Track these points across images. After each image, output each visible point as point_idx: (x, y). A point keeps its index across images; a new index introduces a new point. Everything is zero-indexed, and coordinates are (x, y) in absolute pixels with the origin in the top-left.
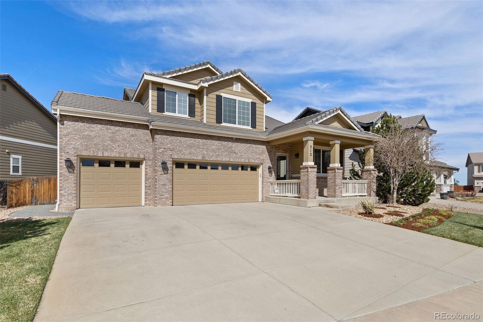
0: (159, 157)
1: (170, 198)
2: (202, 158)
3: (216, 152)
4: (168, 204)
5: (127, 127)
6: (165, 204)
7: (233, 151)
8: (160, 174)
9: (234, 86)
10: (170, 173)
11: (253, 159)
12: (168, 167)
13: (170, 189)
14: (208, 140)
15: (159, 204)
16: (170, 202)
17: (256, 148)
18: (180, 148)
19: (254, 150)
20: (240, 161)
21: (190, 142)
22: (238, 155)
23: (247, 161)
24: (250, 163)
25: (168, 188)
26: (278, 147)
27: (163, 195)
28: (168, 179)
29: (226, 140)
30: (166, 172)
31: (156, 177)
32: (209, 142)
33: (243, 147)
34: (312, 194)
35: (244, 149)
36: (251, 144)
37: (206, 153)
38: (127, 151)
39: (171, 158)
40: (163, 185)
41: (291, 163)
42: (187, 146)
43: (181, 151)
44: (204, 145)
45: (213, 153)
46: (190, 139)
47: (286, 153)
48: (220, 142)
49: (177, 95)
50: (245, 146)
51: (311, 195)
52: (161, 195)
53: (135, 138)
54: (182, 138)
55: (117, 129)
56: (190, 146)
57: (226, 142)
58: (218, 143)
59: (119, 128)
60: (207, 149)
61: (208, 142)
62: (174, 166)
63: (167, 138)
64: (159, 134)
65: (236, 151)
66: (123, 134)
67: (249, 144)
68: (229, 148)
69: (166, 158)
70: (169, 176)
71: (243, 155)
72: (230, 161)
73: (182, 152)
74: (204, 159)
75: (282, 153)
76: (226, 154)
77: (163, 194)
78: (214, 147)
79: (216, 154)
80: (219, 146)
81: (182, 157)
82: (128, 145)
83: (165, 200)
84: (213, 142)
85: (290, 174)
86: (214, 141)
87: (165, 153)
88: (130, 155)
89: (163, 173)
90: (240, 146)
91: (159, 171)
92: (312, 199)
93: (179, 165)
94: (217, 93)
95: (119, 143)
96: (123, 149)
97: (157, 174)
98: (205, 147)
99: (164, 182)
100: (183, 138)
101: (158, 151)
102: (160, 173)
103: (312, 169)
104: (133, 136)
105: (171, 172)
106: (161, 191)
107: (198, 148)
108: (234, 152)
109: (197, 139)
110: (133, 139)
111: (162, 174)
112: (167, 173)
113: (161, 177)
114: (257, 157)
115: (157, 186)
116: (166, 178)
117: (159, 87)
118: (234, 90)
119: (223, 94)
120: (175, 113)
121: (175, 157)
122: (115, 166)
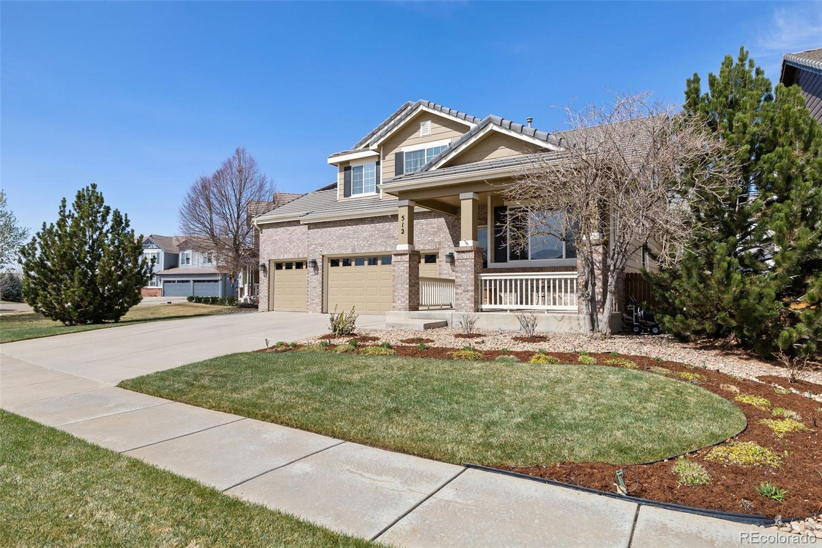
0: (311, 255)
1: (320, 303)
3: (368, 241)
4: (318, 310)
6: (314, 311)
9: (422, 128)
10: (321, 273)
11: (422, 244)
12: (319, 266)
13: (321, 293)
15: (311, 310)
16: (320, 309)
17: (427, 225)
18: (329, 241)
19: (423, 229)
21: (340, 231)
25: (318, 291)
27: (314, 300)
28: (318, 280)
29: (381, 221)
30: (316, 272)
31: (309, 279)
32: (360, 227)
34: (400, 302)
37: (356, 243)
38: (299, 251)
39: (321, 255)
40: (314, 287)
42: (337, 237)
43: (330, 244)
44: (355, 232)
45: (364, 243)
46: (339, 228)
48: (373, 225)
49: (364, 169)
51: (398, 304)
52: (312, 300)
54: (331, 229)
56: (340, 238)
57: (381, 224)
58: (371, 228)
60: (357, 238)
62: (330, 264)
63: (318, 232)
65: (395, 235)
69: (317, 255)
70: (319, 277)
73: (332, 247)
76: (381, 242)
77: (314, 298)
78: (366, 234)
79: (369, 243)
80: (373, 231)
82: (300, 244)
83: (315, 305)
84: (365, 227)
86: (366, 225)
87: (316, 250)
91: (311, 272)
92: (400, 310)
93: (334, 262)
94: (397, 150)
95: (294, 243)
96: (297, 250)
97: (309, 275)
98: (355, 236)
99: (315, 284)
100: (333, 228)
101: (310, 248)
103: (399, 257)
106: (312, 295)
107: (348, 239)
109: (346, 227)
110: (304, 238)
111: (313, 275)
112: (318, 274)
113: (313, 279)
115: (309, 289)
116: (316, 279)
117: (346, 167)
118: (421, 135)
119: (405, 148)
120: (362, 192)
121: (325, 253)
122: (297, 268)
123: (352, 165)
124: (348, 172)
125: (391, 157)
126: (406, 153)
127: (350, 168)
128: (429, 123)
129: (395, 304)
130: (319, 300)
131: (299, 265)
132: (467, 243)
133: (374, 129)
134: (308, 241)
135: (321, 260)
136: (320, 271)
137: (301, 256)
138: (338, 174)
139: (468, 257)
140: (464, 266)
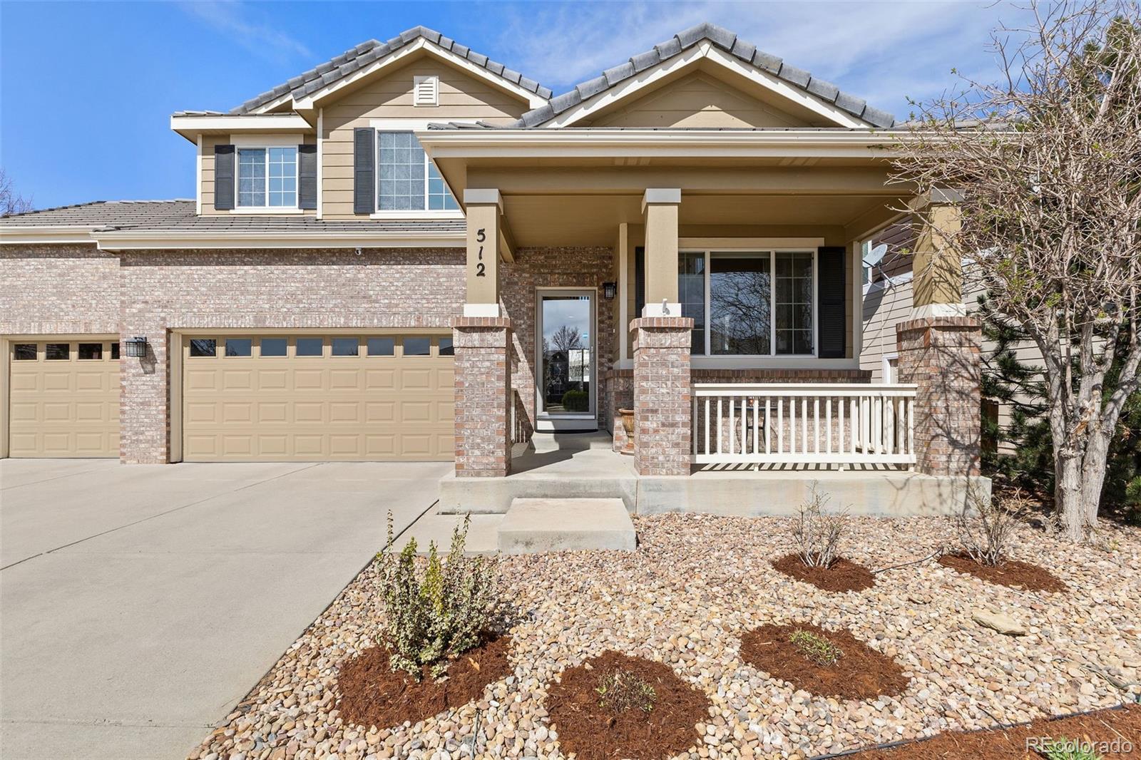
0: (131, 328)
1: (161, 439)
2: (255, 321)
3: (300, 301)
4: (156, 457)
5: (93, 257)
6: (144, 458)
7: (362, 294)
8: (134, 375)
9: (417, 88)
10: (162, 371)
11: (438, 315)
12: (156, 353)
13: (163, 416)
14: (273, 267)
15: (132, 457)
16: (162, 454)
17: (450, 276)
18: (188, 297)
19: (440, 284)
20: (384, 323)
21: (219, 276)
22: (377, 305)
23: (413, 324)
24: (427, 327)
25: (155, 412)
26: (542, 266)
27: (142, 433)
28: (154, 387)
29: (335, 259)
30: (149, 368)
31: (124, 383)
32: (277, 270)
33: (397, 275)
34: (477, 452)
35: (400, 284)
36: (429, 264)
37: (267, 306)
38: (91, 316)
39: (162, 328)
40: (142, 404)
41: (607, 322)
42: (210, 289)
43: (190, 305)
44: (262, 281)
45: (289, 306)
46: (217, 267)
47: (585, 285)
48: (313, 267)
49: (267, 156)
50: (404, 271)
51: (474, 457)
52: (136, 433)
53: (111, 282)
54: (193, 268)
55: (71, 263)
56: (218, 290)
57: (335, 267)
58: (309, 273)
59: (73, 262)
60: (270, 293)
61: (275, 272)
62: (187, 350)
63: (152, 273)
64: (130, 265)
65: (371, 293)
66: (82, 276)
67: (420, 264)
68: (344, 285)
69: (151, 328)
70: (158, 379)
71: (397, 306)
72: (350, 325)
73: (195, 310)
74: (259, 325)
75: (561, 285)
76: (336, 306)
77: (142, 429)
78: (292, 286)
79: (301, 306)
80: (312, 281)
81: (195, 323)
82: (94, 302)
83: (147, 445)
84: (292, 270)
85: (604, 360)
86: (294, 267)
87: (147, 315)
88: (98, 326)
89: (142, 371)
90: (383, 276)
91: (130, 367)
92: (478, 474)
93: (201, 347)
94: (358, 123)
95: (74, 298)
96: (82, 313)
97: (125, 374)
98: (264, 289)
99: (144, 395)
100: (199, 267)
101: (127, 310)
102: (133, 371)
103: (476, 336)
104: (105, 277)
105: (164, 366)
106: (137, 422)
107: (242, 294)
108: (364, 297)
109: (238, 267)
110: (106, 286)
111: (139, 375)
112: (153, 372)
113: (137, 383)
114: (454, 305)
115: (127, 408)
116: (148, 386)
117: (219, 144)
118: (416, 101)
119: (378, 120)
120: (263, 204)
121: (175, 323)
122: (81, 357)
123: (238, 143)
124: (225, 157)
125: (345, 134)
126: (380, 132)
127: (231, 149)
128: (434, 80)
129: (462, 460)
130: (158, 434)
131: (90, 350)
132: (666, 311)
133: (290, 80)
134: (123, 294)
135: (163, 340)
136: (160, 366)
137: (95, 329)
138: (199, 158)
139: (675, 344)
140: (664, 364)
